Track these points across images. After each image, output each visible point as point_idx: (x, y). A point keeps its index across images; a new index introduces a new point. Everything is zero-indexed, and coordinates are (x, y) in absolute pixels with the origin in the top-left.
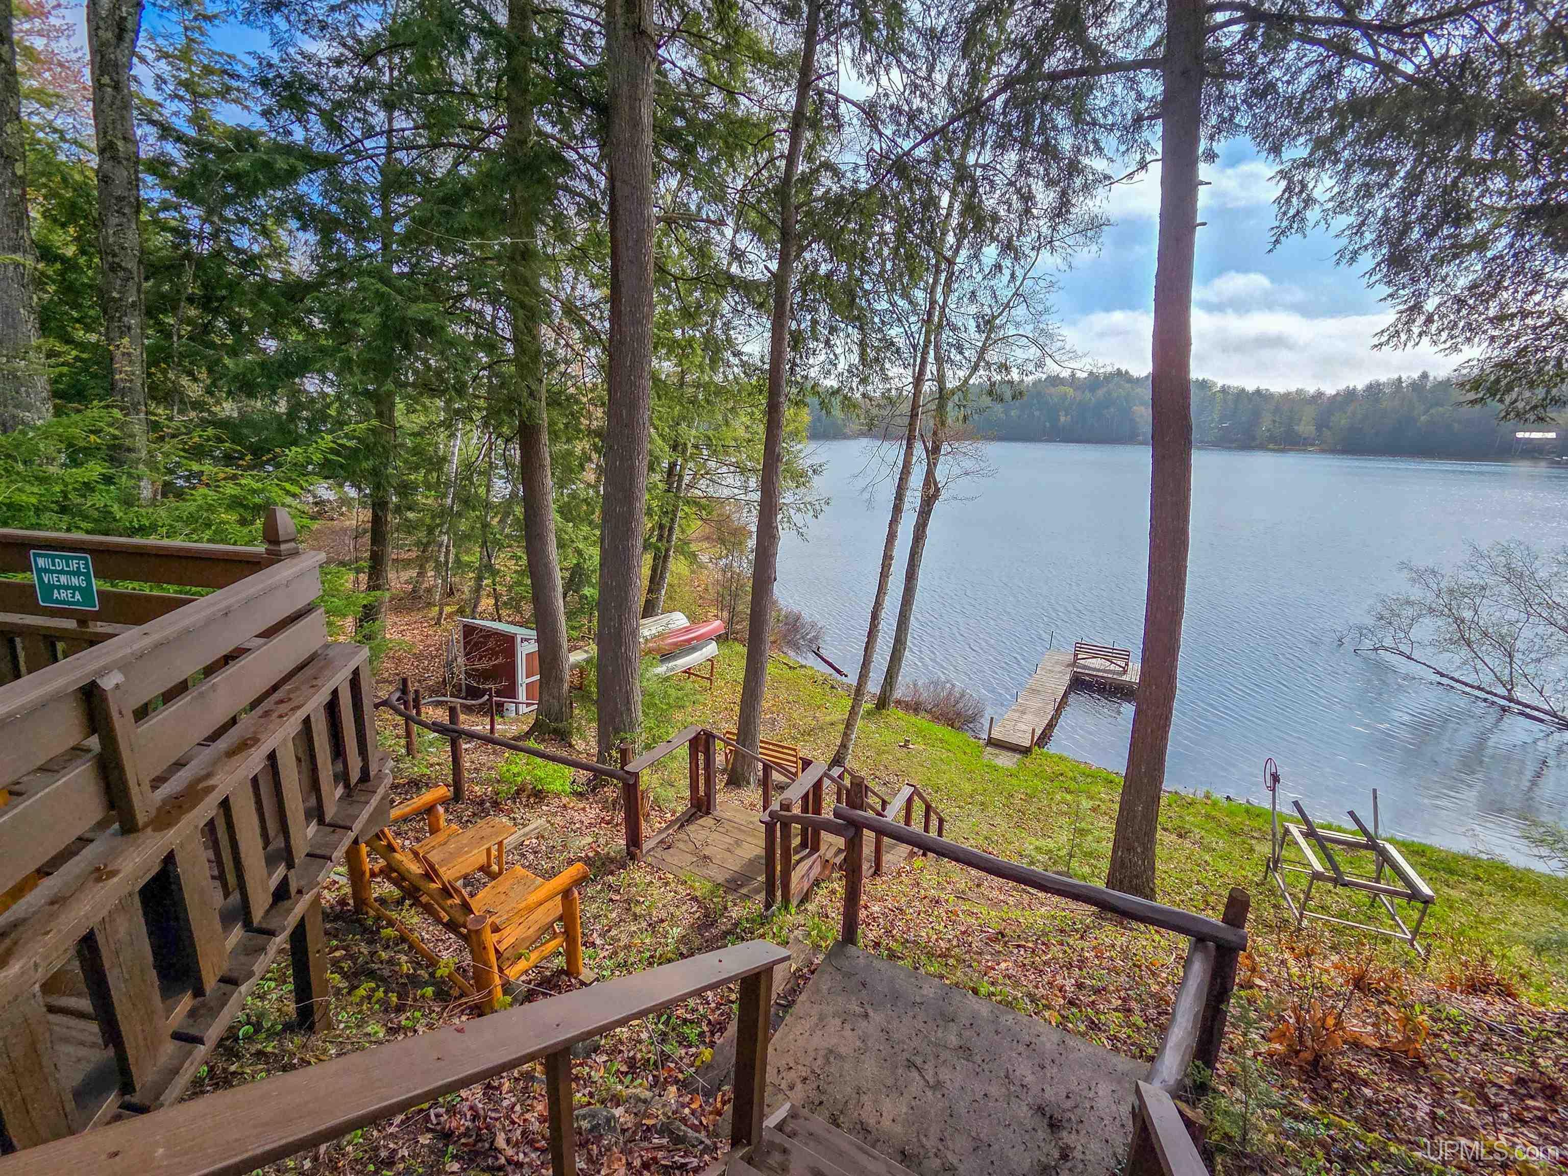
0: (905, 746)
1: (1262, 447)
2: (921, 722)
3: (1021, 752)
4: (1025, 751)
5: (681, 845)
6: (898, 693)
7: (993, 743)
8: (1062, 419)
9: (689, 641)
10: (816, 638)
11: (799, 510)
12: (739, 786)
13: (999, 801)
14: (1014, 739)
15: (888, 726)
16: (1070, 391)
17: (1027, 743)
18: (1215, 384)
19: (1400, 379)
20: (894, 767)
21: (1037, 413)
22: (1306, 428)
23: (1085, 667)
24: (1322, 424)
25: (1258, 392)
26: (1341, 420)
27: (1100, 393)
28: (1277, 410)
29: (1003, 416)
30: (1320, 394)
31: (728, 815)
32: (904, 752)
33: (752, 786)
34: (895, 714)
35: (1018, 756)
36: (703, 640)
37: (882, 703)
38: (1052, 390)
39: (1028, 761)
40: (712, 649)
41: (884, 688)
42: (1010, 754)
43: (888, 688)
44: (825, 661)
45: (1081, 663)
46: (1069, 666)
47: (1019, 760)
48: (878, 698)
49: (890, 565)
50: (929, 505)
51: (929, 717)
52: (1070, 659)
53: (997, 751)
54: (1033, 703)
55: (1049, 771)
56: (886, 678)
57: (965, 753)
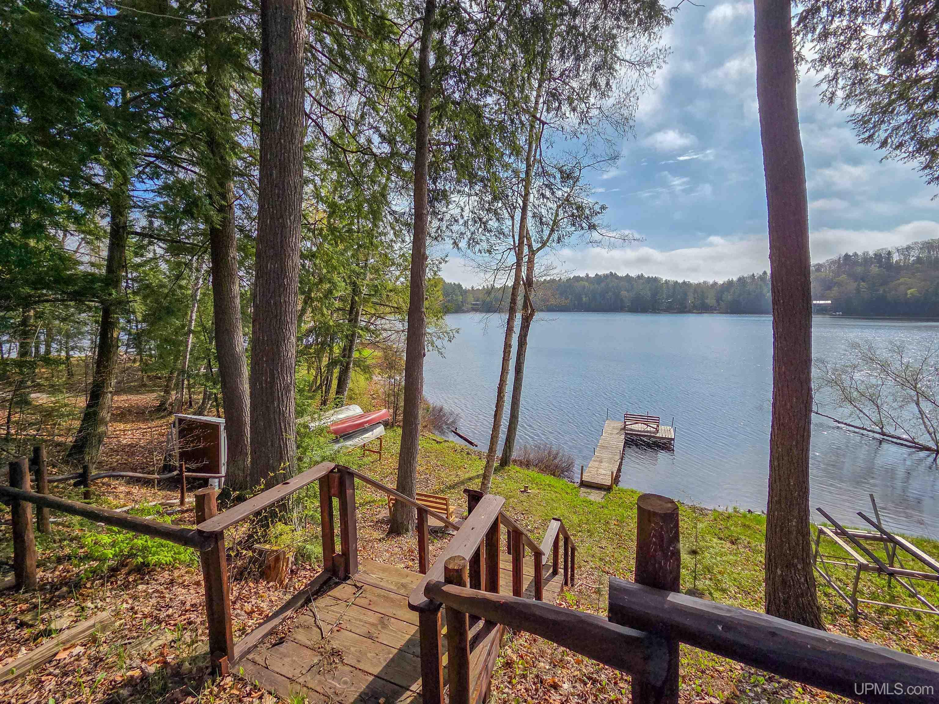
0: (525, 491)
1: (690, 312)
2: (533, 473)
3: (605, 490)
4: (608, 489)
6: (515, 455)
7: (584, 484)
8: (584, 299)
9: (362, 424)
10: (454, 422)
11: (439, 337)
12: (399, 534)
13: (600, 527)
14: (599, 481)
15: (510, 478)
16: (586, 284)
17: (609, 483)
18: (662, 279)
19: (753, 275)
20: (519, 508)
21: (571, 296)
22: (711, 301)
23: (631, 430)
24: (719, 299)
25: (684, 283)
26: (728, 297)
27: (603, 285)
28: (695, 291)
30: (715, 284)
31: (373, 578)
32: (523, 497)
33: (410, 534)
34: (513, 469)
35: (604, 493)
36: (373, 425)
37: (505, 462)
38: (577, 284)
39: (611, 495)
40: (380, 430)
41: (505, 451)
42: (598, 492)
43: (508, 450)
44: (461, 437)
45: (629, 427)
46: (621, 429)
47: (605, 495)
48: (502, 458)
49: (510, 351)
50: (527, 322)
51: (536, 469)
52: (620, 425)
53: (589, 490)
54: (606, 455)
55: (628, 502)
56: (506, 444)
57: (567, 493)
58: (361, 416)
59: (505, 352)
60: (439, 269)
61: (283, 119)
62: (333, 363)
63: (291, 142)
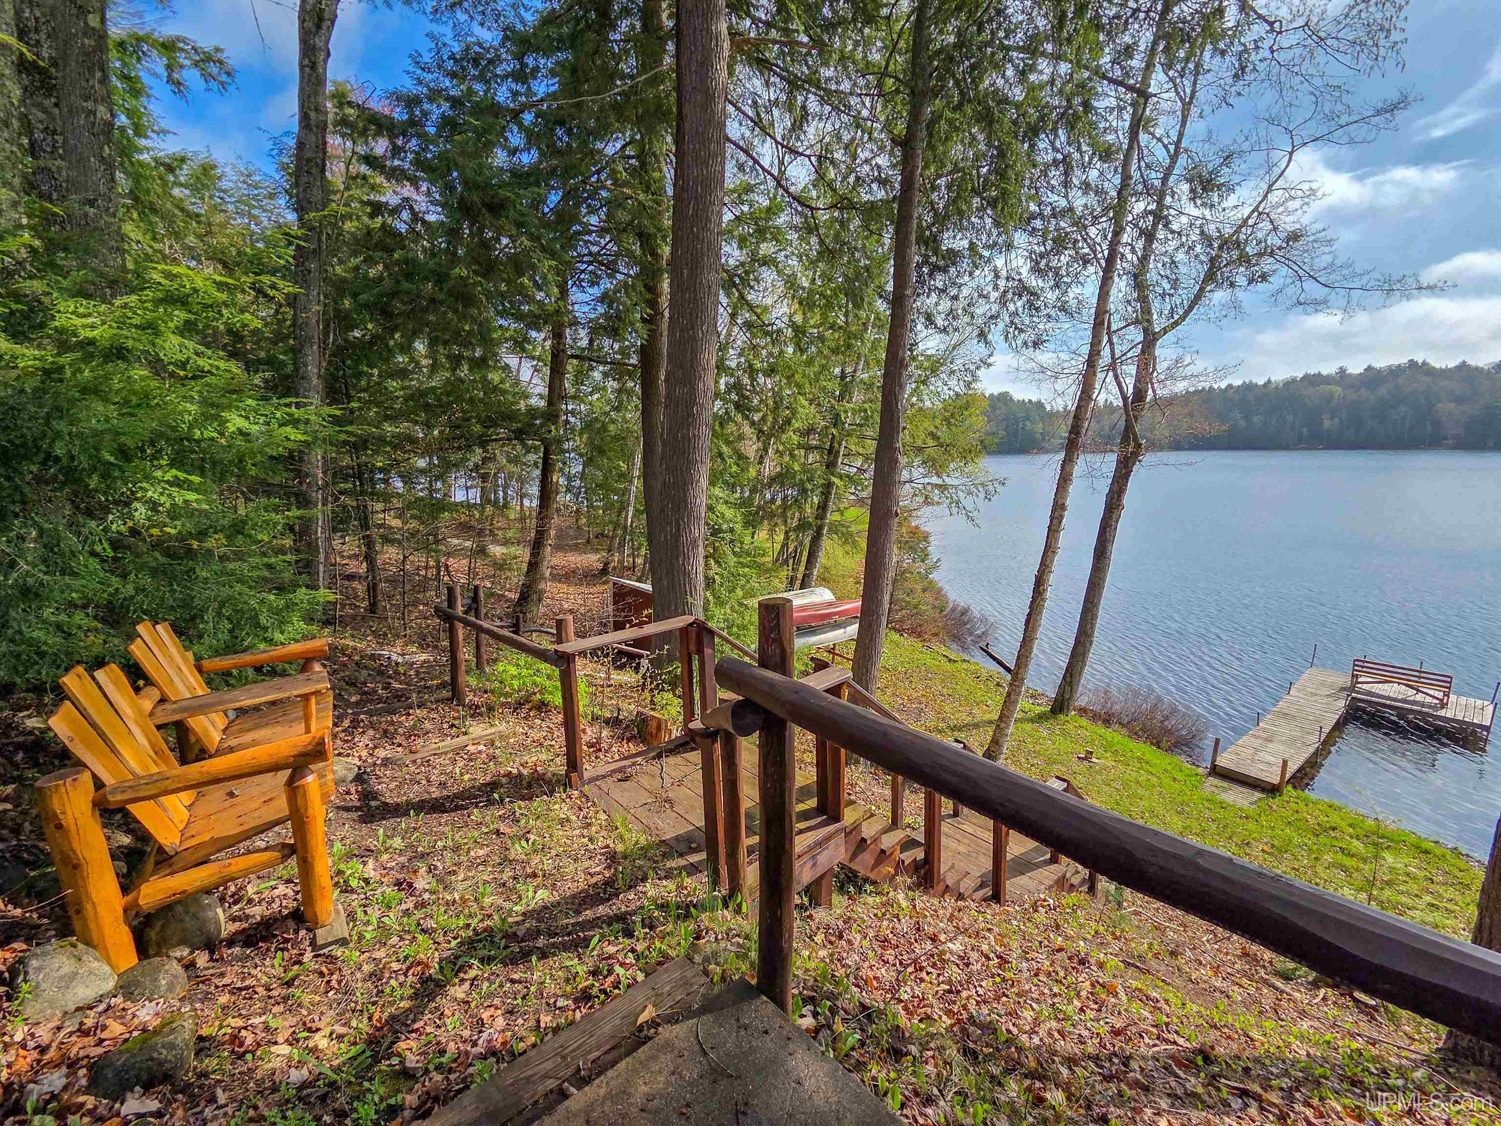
0: (1085, 759)
2: (1114, 736)
3: (1263, 790)
4: (1273, 790)
5: (644, 781)
6: (1082, 699)
7: (1216, 771)
8: (1327, 423)
10: (985, 634)
11: (970, 493)
14: (1254, 771)
15: (1065, 733)
16: (1338, 389)
17: (1275, 780)
21: (1290, 418)
23: (1369, 693)
27: (1384, 389)
29: (1243, 423)
34: (1076, 722)
35: (1258, 795)
37: (1060, 706)
38: (1311, 391)
39: (1275, 802)
41: (1062, 688)
42: (1245, 790)
43: (1068, 689)
44: (994, 658)
45: (1365, 686)
46: (1343, 689)
47: (1260, 799)
48: (1056, 700)
49: (1062, 517)
50: (1126, 467)
51: (1124, 731)
52: (1344, 680)
53: (1226, 784)
54: (1285, 730)
55: (1312, 821)
56: (1064, 678)
57: (1174, 779)
58: (830, 604)
59: (1052, 518)
60: (975, 379)
61: (696, 198)
62: (803, 526)
63: (705, 228)
